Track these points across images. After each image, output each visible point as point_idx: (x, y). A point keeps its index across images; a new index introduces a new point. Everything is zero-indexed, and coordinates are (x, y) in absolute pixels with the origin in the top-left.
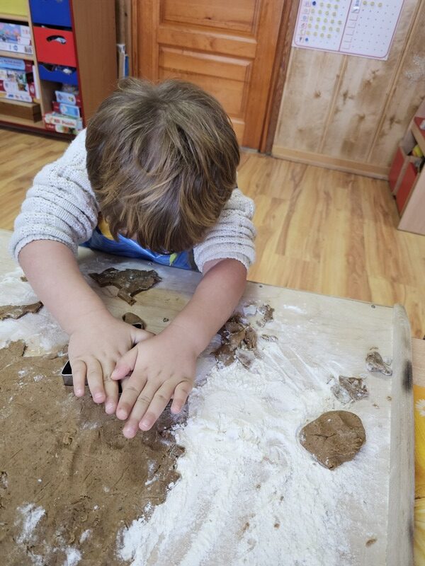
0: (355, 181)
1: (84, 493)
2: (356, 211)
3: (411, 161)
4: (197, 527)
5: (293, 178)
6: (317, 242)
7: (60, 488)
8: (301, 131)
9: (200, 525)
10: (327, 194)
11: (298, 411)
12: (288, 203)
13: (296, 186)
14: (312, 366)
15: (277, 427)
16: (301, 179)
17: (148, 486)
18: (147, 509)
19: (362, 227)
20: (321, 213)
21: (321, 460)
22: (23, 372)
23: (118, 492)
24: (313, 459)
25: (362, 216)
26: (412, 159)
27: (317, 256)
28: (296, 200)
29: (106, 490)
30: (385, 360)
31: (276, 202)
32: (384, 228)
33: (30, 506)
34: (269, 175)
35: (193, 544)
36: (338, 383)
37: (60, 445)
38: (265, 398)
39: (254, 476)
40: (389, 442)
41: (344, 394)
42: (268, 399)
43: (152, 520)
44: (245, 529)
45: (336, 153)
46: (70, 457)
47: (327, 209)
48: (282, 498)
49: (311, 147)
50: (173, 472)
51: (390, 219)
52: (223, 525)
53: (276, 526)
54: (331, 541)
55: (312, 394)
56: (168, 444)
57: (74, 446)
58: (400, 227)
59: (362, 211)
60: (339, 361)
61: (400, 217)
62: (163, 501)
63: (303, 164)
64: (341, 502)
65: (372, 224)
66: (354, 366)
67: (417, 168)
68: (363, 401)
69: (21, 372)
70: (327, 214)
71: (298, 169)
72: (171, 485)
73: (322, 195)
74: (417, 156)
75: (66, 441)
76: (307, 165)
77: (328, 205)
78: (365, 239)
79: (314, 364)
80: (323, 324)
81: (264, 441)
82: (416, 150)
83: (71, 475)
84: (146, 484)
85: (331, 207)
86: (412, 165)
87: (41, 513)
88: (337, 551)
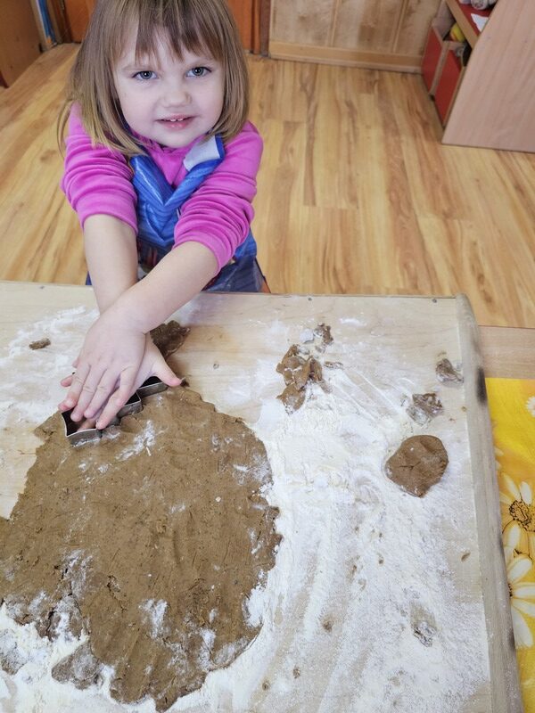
0: (381, 81)
1: (197, 577)
2: (389, 126)
3: (450, 48)
4: (311, 580)
5: (303, 87)
6: (350, 179)
7: (172, 578)
8: (302, 19)
9: (313, 578)
10: (349, 105)
11: (378, 444)
12: (305, 127)
13: (310, 99)
14: (382, 389)
15: (362, 465)
16: (313, 88)
17: (255, 554)
18: (261, 576)
19: (400, 147)
20: (348, 135)
21: (410, 490)
22: (84, 465)
23: (228, 567)
24: (401, 490)
25: (397, 132)
26: (452, 45)
27: (354, 199)
28: (314, 121)
29: (217, 568)
30: (455, 366)
31: (290, 127)
32: (426, 145)
33: (151, 602)
34: (272, 87)
35: (311, 597)
36: (412, 403)
37: (156, 537)
38: (343, 436)
39: (350, 519)
40: (469, 456)
41: (420, 414)
42: (346, 436)
43: (268, 585)
44: (353, 571)
45: (351, 43)
46: (171, 545)
47: (354, 127)
48: (381, 535)
49: (319, 38)
50: (275, 535)
51: (432, 131)
52: (333, 572)
53: (381, 562)
54: (431, 563)
55: (389, 421)
56: (260, 507)
57: (171, 534)
58: (444, 141)
59: (396, 125)
60: (408, 377)
61: (444, 128)
62: (273, 565)
63: (311, 63)
64: (434, 526)
65: (411, 141)
66: (424, 379)
67: (458, 58)
68: (439, 417)
69: (82, 466)
70: (356, 135)
71: (307, 73)
72: (276, 548)
73: (344, 108)
74: (457, 40)
75: (160, 530)
76: (317, 64)
77: (354, 122)
78: (406, 163)
79: (385, 386)
80: (386, 335)
81: (351, 482)
82: (455, 32)
83: (179, 563)
84: (253, 552)
85: (359, 125)
86: (452, 53)
87: (164, 605)
88: (437, 571)
